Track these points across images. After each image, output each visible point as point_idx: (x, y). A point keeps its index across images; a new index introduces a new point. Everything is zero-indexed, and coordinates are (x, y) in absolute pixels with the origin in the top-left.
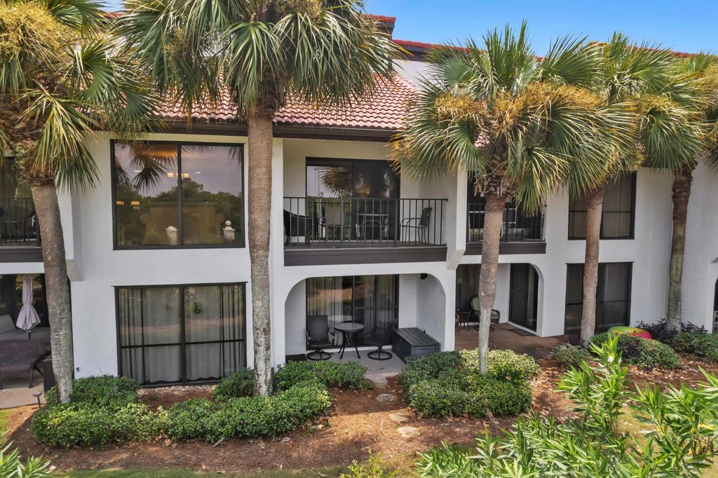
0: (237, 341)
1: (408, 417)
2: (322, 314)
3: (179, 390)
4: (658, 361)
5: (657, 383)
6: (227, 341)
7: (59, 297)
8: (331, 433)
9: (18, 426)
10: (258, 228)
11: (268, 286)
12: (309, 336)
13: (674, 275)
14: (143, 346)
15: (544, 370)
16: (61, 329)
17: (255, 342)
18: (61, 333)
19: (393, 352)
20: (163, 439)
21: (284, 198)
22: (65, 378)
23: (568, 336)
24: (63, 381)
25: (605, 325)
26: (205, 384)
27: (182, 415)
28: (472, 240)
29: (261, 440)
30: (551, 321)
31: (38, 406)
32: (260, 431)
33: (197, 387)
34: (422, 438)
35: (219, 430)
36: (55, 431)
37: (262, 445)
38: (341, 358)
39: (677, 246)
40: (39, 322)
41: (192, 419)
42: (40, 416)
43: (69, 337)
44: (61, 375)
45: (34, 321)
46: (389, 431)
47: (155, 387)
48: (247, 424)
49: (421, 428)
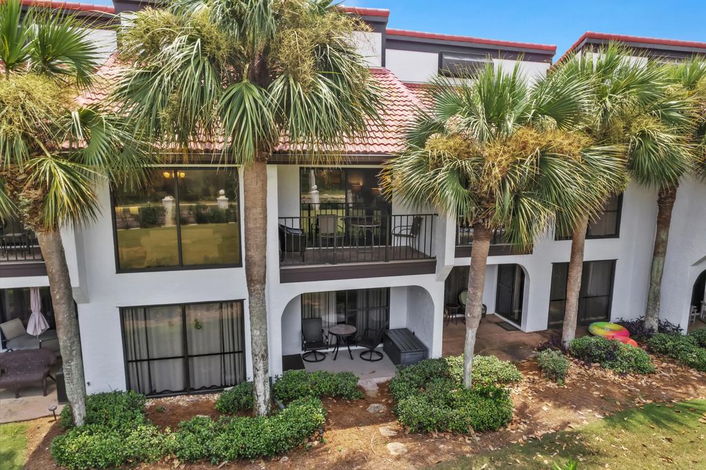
0: (237, 352)
1: (396, 431)
2: (317, 316)
3: (184, 401)
4: (632, 366)
5: (630, 390)
6: (227, 353)
7: (68, 331)
8: (326, 450)
9: (38, 442)
10: (255, 264)
11: (265, 317)
12: (305, 339)
13: (655, 275)
14: (149, 360)
15: (526, 374)
16: (72, 360)
17: (254, 367)
18: (72, 363)
19: (384, 350)
20: (172, 459)
21: (279, 218)
22: (78, 403)
23: (550, 331)
24: (77, 406)
25: (587, 319)
26: (208, 393)
27: (188, 438)
28: (462, 243)
29: (262, 461)
30: (535, 318)
31: (53, 418)
32: (261, 453)
33: (201, 396)
34: (408, 456)
35: (224, 454)
36: (74, 457)
37: (263, 465)
38: (335, 359)
39: (659, 249)
40: (48, 327)
41: (198, 443)
42: (58, 441)
43: (79, 367)
44: (74, 401)
45: (43, 327)
46: (379, 448)
47: (161, 397)
48: (249, 448)
49: (408, 444)
